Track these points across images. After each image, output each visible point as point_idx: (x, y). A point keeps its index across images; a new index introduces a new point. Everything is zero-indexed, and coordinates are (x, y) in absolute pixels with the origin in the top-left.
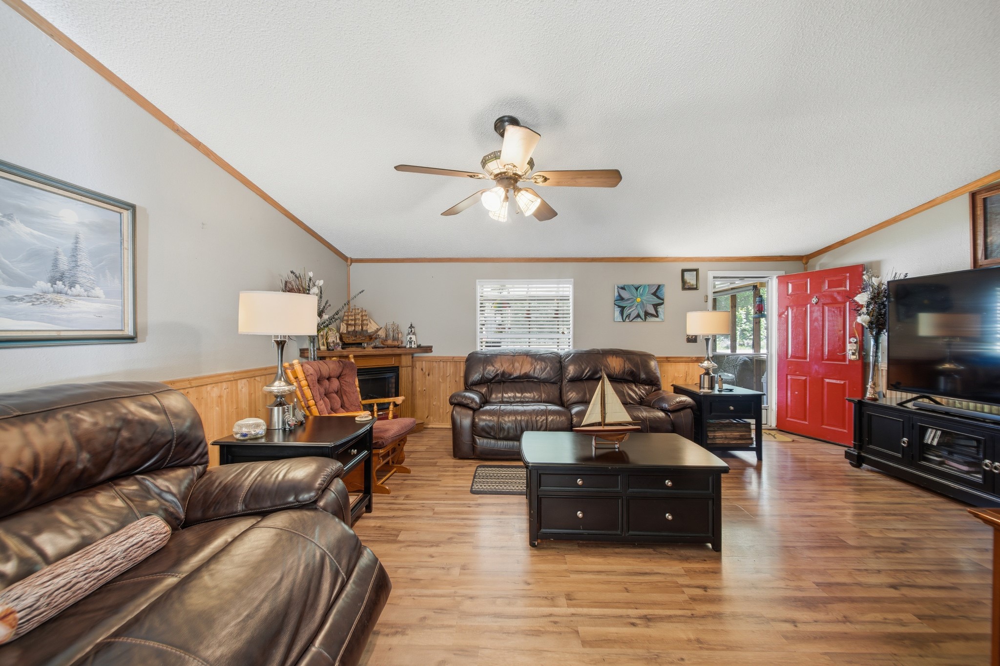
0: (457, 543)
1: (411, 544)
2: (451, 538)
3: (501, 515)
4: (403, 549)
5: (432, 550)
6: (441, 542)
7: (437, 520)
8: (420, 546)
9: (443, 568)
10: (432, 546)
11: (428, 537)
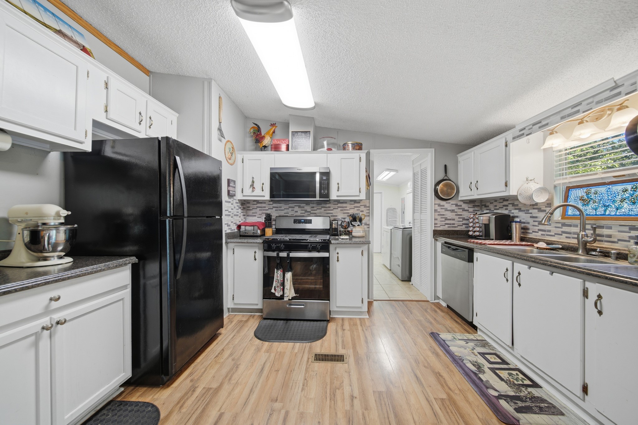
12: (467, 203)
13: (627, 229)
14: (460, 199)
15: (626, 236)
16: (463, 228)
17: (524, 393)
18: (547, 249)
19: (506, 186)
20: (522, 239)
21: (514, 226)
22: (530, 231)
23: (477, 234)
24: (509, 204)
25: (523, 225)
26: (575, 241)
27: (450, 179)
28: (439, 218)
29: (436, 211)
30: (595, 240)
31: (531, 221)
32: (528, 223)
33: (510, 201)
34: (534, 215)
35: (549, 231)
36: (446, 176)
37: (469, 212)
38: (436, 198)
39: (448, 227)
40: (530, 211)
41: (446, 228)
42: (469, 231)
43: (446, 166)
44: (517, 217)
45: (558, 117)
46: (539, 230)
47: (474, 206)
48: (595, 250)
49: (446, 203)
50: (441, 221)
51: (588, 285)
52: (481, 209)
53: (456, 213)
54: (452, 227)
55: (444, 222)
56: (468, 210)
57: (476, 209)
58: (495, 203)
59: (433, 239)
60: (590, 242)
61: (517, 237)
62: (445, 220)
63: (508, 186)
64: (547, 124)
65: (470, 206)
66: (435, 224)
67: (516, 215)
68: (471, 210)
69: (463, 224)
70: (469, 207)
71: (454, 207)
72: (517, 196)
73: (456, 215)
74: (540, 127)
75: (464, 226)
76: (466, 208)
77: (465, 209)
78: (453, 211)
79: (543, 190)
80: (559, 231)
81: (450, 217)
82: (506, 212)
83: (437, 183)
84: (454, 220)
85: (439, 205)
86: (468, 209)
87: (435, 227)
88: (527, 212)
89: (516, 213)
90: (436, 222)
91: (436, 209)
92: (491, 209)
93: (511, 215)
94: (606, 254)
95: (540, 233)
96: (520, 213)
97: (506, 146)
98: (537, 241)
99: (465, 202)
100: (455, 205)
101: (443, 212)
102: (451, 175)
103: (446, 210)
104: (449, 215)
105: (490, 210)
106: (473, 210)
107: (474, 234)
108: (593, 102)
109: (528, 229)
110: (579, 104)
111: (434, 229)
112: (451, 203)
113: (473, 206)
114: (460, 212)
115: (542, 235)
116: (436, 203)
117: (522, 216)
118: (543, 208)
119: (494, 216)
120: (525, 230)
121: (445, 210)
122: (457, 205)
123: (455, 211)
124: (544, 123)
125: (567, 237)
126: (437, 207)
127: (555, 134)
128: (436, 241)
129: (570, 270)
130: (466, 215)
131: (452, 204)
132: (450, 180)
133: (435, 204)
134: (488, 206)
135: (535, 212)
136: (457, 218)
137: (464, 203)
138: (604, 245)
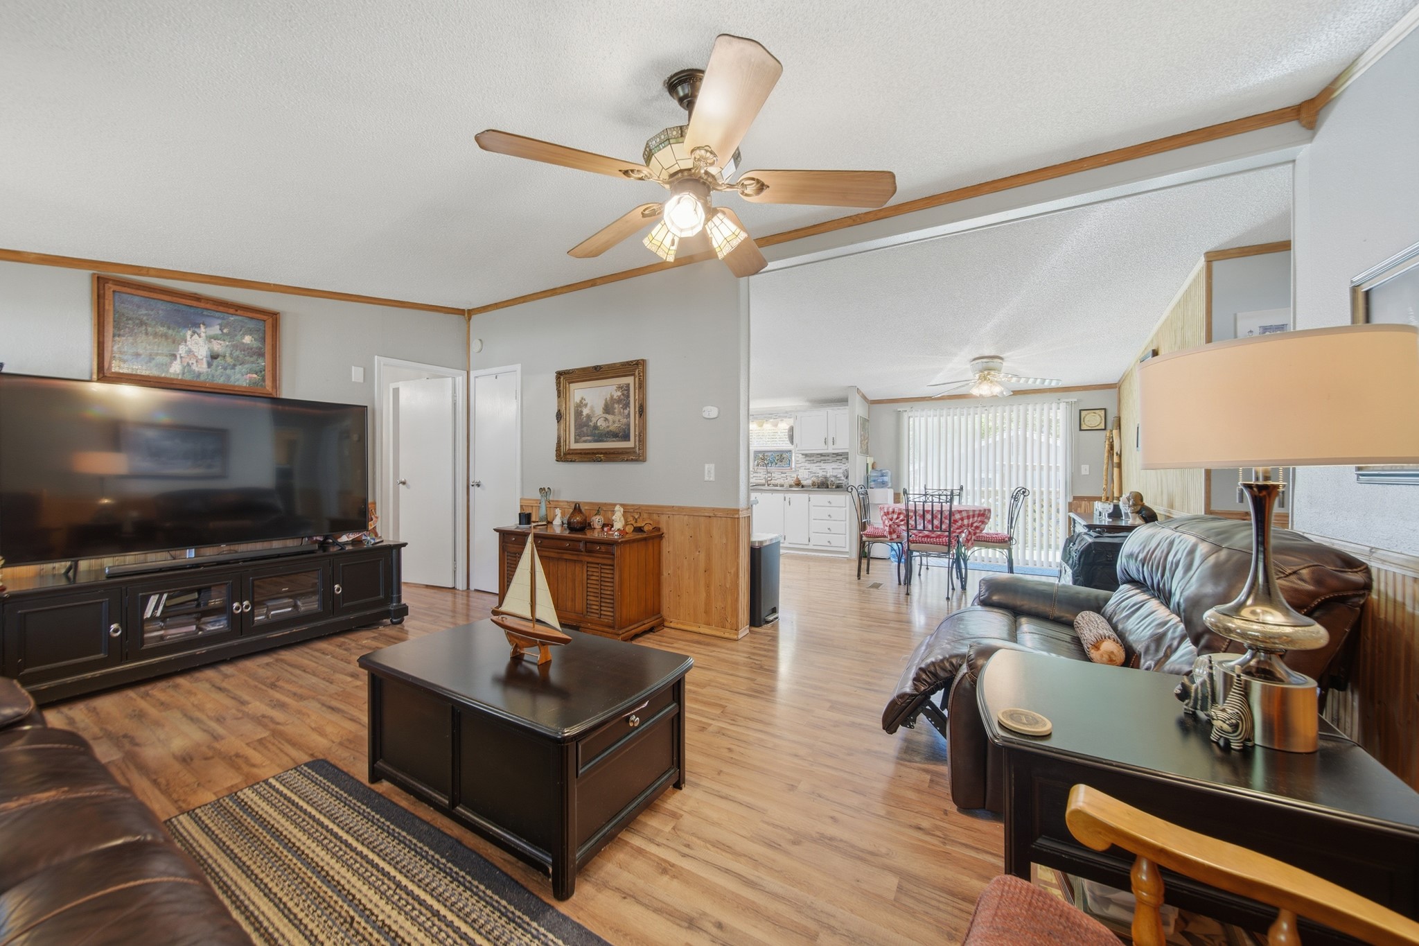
0: (788, 830)
1: (868, 857)
2: (795, 843)
3: (673, 865)
4: (884, 850)
5: (832, 830)
6: (814, 841)
7: (810, 907)
8: (853, 846)
9: (820, 796)
10: (831, 839)
11: (837, 861)
15: (779, 476)
26: (764, 481)
30: (771, 479)
48: (771, 484)
51: (786, 495)
60: (769, 480)
94: (776, 486)
108: (778, 415)
110: (772, 414)
125: (757, 479)
138: (773, 482)
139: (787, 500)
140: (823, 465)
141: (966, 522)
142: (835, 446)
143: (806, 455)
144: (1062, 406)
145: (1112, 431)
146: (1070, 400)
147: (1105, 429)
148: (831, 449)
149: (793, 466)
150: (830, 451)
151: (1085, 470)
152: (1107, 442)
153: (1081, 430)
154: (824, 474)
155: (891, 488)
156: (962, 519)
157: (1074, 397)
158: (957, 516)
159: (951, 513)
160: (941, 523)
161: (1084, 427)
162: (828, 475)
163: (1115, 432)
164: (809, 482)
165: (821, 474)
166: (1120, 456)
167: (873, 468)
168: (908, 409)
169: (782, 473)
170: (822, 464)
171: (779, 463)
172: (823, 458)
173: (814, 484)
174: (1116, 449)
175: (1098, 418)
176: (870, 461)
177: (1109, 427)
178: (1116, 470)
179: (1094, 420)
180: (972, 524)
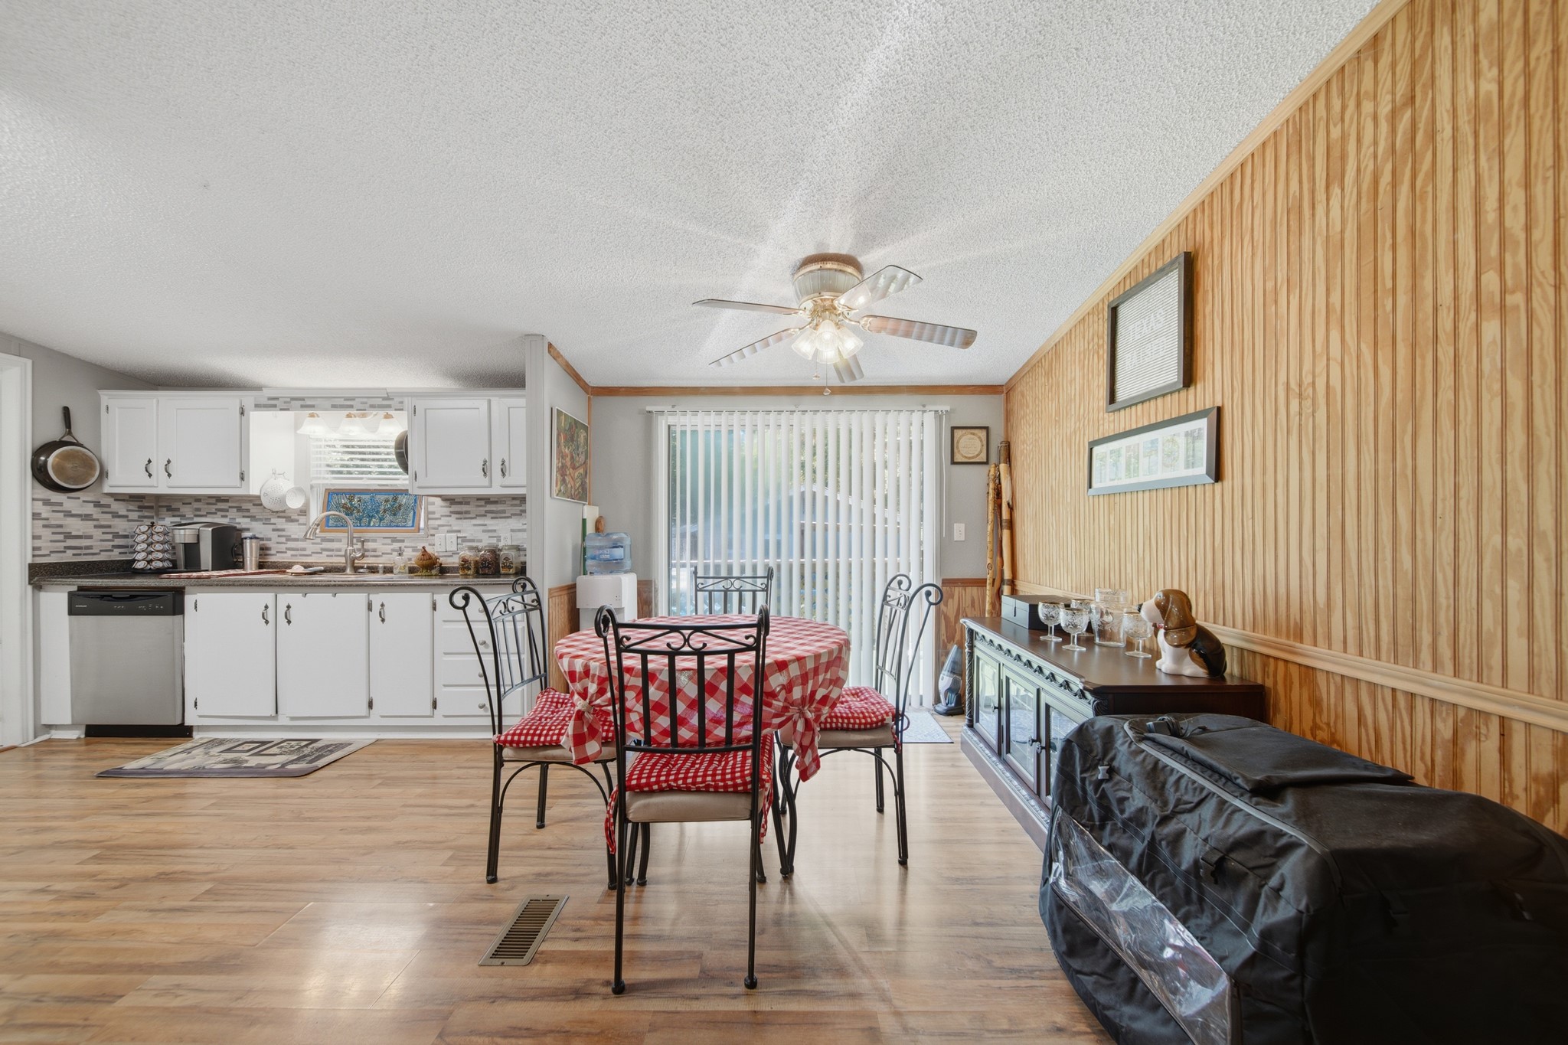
12: (123, 500)
13: (389, 541)
14: (107, 489)
15: (388, 548)
16: (116, 555)
17: (307, 751)
18: (305, 574)
19: (242, 479)
20: (261, 565)
21: (248, 544)
22: (273, 552)
23: (160, 564)
24: (230, 507)
25: (262, 542)
26: (343, 560)
27: (81, 442)
28: (47, 534)
29: (36, 516)
30: (363, 556)
31: (274, 535)
32: (269, 540)
33: (233, 502)
34: (279, 527)
35: (304, 549)
36: (70, 433)
37: (129, 521)
38: (37, 485)
39: (74, 555)
40: (273, 521)
41: (68, 557)
42: (134, 561)
43: (66, 411)
44: (248, 530)
45: (328, 403)
46: (288, 549)
47: (141, 508)
48: (362, 568)
49: (68, 498)
50: (51, 541)
51: (372, 597)
52: (157, 515)
53: (96, 523)
54: (85, 554)
55: (112, 543)
56: (127, 517)
57: (146, 514)
58: (196, 505)
59: (30, 588)
60: (356, 558)
61: (254, 563)
62: (66, 537)
63: (245, 479)
64: (313, 406)
65: (131, 508)
66: (34, 549)
67: (244, 526)
68: (134, 515)
69: (113, 546)
70: (128, 511)
71: (89, 509)
72: (259, 497)
73: (96, 527)
74: (302, 406)
75: (117, 551)
76: (123, 512)
77: (120, 513)
78: (87, 517)
79: (299, 490)
80: (318, 548)
81: (79, 530)
82: (225, 521)
83: (41, 448)
84: (90, 537)
85: (47, 502)
86: (125, 513)
87: (34, 556)
88: (267, 522)
89: (246, 523)
90: (38, 543)
91: (36, 511)
92: (185, 516)
93: (238, 526)
94: (373, 570)
95: (290, 553)
96: (253, 523)
97: (242, 413)
98: (290, 565)
99: (118, 498)
100: (92, 505)
101: (58, 519)
102: (80, 432)
103: (68, 514)
104: (75, 526)
105: (183, 516)
106: (139, 517)
107: (149, 567)
108: (366, 403)
109: (268, 549)
110: (353, 399)
111: (30, 562)
112: (82, 499)
113: (139, 507)
114: (106, 519)
115: (292, 555)
116: (36, 496)
117: (258, 528)
118: (295, 517)
119: (210, 529)
120: (264, 550)
121: (113, 517)
122: (97, 504)
123: (95, 517)
124: (309, 402)
125: (328, 556)
126: (40, 507)
127: (316, 418)
128: (36, 591)
129: (357, 585)
130: (121, 526)
131: (84, 501)
132: (81, 446)
133: (33, 499)
134: (178, 510)
135: (280, 523)
136: (98, 534)
137: (116, 500)
138: (370, 561)
139: (376, 607)
140: (491, 523)
141: (797, 693)
142: (508, 481)
143: (450, 500)
144: (929, 419)
145: (997, 466)
146: (939, 408)
147: (987, 463)
148: (497, 487)
149: (422, 525)
150: (496, 490)
151: (959, 531)
152: (992, 486)
153: (953, 463)
154: (494, 541)
155: (631, 571)
156: (788, 688)
157: (944, 404)
158: (776, 681)
159: (760, 672)
160: (730, 703)
161: (958, 458)
162: (501, 545)
163: (1003, 467)
164: (454, 561)
165: (485, 541)
166: (1011, 508)
167: (597, 529)
168: (667, 408)
169: (394, 540)
170: (488, 521)
171: (388, 517)
172: (490, 507)
173: (465, 564)
174: (1006, 497)
175: (978, 444)
176: (591, 513)
177: (993, 458)
178: (1006, 533)
179: (971, 445)
180: (813, 693)
